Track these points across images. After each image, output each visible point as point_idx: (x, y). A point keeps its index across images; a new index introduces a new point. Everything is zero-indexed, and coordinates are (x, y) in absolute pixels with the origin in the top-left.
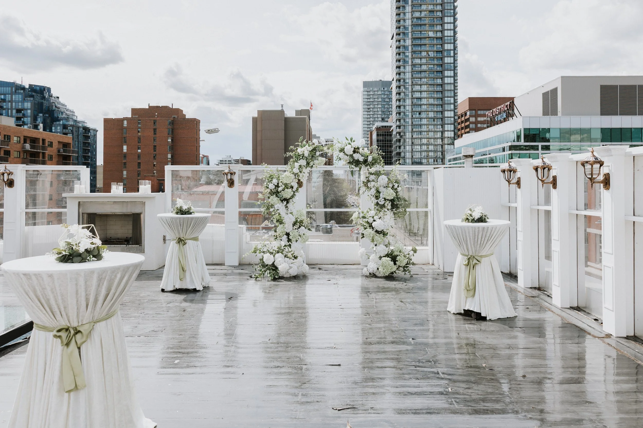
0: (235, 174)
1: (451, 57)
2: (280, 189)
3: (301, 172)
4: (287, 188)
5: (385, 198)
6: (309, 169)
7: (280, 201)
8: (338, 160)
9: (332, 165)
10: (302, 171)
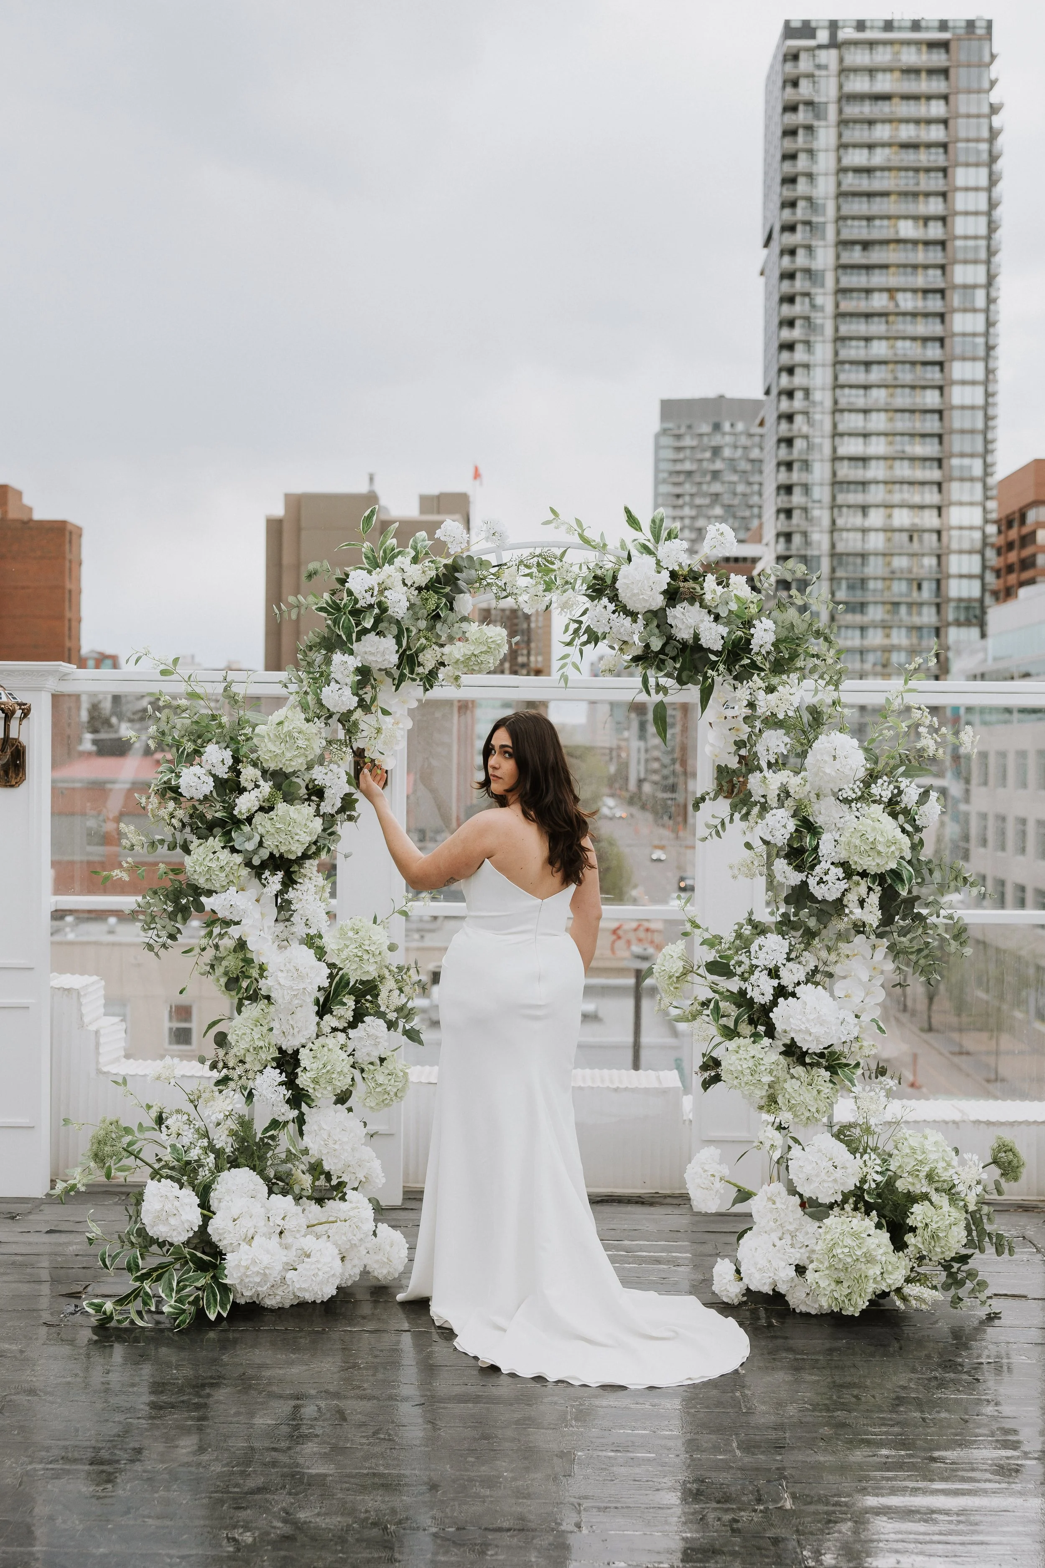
0: (26, 713)
1: (975, 310)
2: (245, 804)
3: (363, 705)
4: (289, 799)
5: (844, 865)
6: (413, 691)
7: (245, 872)
8: (578, 642)
9: (538, 673)
10: (374, 699)
